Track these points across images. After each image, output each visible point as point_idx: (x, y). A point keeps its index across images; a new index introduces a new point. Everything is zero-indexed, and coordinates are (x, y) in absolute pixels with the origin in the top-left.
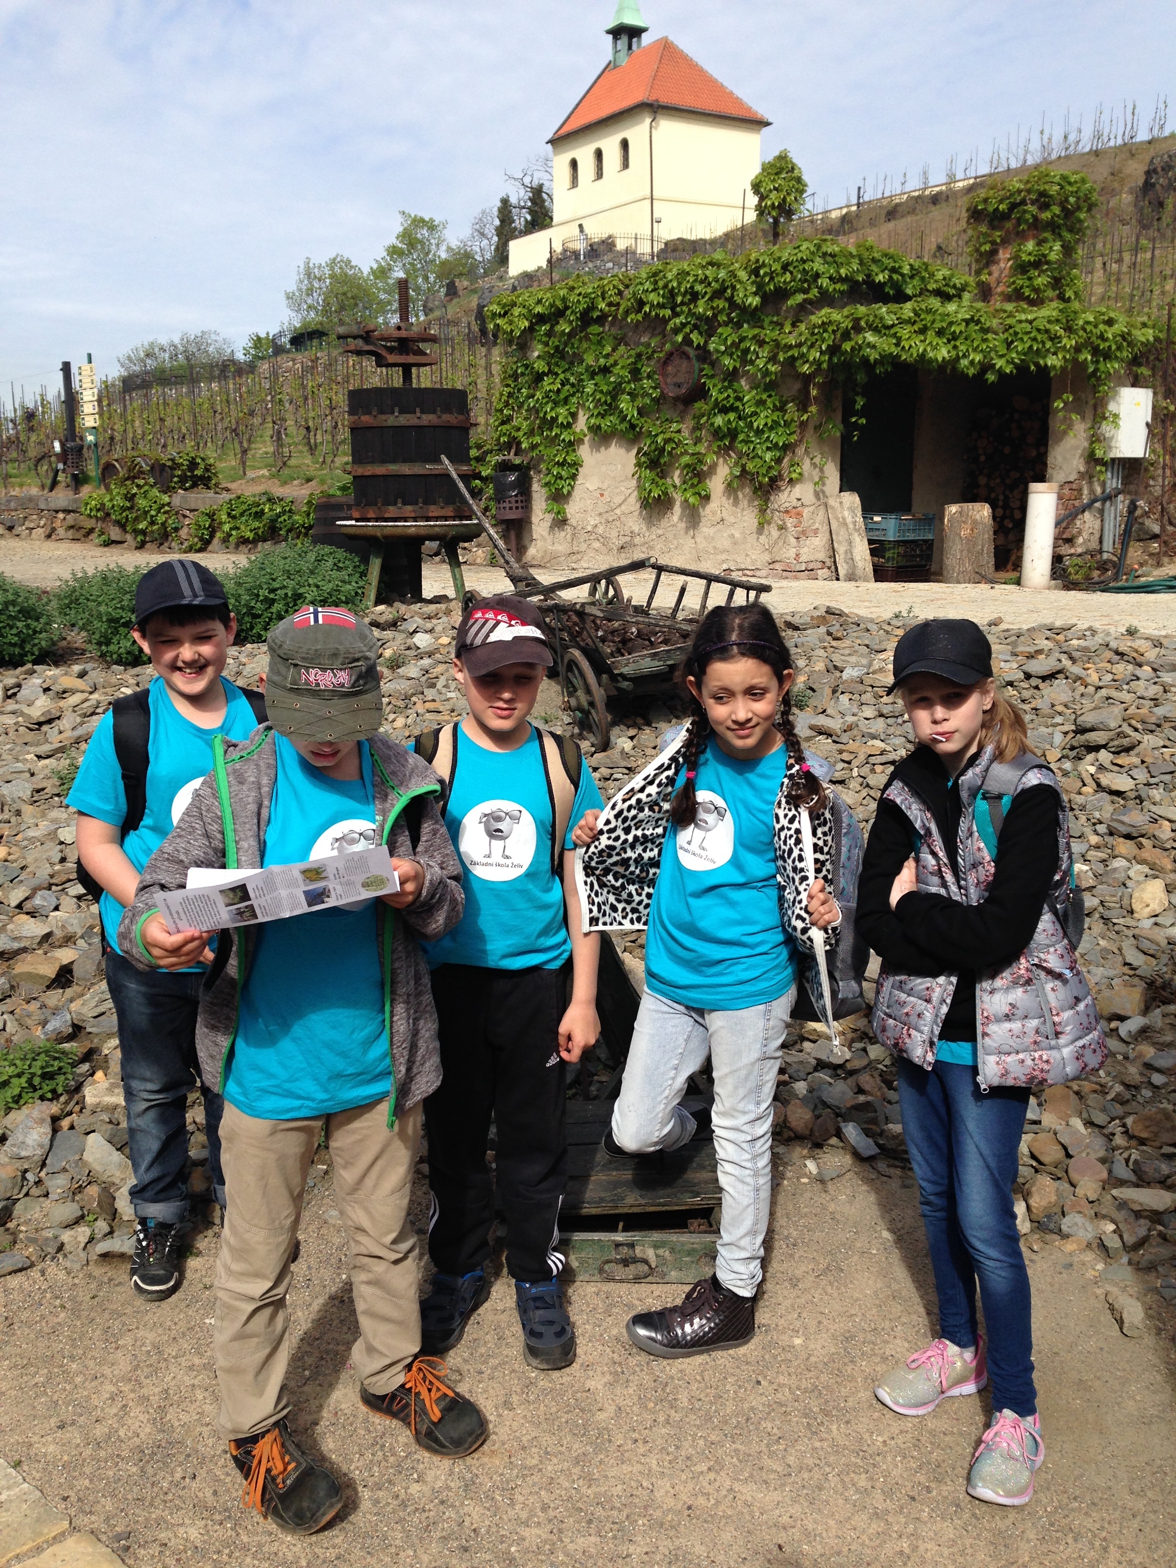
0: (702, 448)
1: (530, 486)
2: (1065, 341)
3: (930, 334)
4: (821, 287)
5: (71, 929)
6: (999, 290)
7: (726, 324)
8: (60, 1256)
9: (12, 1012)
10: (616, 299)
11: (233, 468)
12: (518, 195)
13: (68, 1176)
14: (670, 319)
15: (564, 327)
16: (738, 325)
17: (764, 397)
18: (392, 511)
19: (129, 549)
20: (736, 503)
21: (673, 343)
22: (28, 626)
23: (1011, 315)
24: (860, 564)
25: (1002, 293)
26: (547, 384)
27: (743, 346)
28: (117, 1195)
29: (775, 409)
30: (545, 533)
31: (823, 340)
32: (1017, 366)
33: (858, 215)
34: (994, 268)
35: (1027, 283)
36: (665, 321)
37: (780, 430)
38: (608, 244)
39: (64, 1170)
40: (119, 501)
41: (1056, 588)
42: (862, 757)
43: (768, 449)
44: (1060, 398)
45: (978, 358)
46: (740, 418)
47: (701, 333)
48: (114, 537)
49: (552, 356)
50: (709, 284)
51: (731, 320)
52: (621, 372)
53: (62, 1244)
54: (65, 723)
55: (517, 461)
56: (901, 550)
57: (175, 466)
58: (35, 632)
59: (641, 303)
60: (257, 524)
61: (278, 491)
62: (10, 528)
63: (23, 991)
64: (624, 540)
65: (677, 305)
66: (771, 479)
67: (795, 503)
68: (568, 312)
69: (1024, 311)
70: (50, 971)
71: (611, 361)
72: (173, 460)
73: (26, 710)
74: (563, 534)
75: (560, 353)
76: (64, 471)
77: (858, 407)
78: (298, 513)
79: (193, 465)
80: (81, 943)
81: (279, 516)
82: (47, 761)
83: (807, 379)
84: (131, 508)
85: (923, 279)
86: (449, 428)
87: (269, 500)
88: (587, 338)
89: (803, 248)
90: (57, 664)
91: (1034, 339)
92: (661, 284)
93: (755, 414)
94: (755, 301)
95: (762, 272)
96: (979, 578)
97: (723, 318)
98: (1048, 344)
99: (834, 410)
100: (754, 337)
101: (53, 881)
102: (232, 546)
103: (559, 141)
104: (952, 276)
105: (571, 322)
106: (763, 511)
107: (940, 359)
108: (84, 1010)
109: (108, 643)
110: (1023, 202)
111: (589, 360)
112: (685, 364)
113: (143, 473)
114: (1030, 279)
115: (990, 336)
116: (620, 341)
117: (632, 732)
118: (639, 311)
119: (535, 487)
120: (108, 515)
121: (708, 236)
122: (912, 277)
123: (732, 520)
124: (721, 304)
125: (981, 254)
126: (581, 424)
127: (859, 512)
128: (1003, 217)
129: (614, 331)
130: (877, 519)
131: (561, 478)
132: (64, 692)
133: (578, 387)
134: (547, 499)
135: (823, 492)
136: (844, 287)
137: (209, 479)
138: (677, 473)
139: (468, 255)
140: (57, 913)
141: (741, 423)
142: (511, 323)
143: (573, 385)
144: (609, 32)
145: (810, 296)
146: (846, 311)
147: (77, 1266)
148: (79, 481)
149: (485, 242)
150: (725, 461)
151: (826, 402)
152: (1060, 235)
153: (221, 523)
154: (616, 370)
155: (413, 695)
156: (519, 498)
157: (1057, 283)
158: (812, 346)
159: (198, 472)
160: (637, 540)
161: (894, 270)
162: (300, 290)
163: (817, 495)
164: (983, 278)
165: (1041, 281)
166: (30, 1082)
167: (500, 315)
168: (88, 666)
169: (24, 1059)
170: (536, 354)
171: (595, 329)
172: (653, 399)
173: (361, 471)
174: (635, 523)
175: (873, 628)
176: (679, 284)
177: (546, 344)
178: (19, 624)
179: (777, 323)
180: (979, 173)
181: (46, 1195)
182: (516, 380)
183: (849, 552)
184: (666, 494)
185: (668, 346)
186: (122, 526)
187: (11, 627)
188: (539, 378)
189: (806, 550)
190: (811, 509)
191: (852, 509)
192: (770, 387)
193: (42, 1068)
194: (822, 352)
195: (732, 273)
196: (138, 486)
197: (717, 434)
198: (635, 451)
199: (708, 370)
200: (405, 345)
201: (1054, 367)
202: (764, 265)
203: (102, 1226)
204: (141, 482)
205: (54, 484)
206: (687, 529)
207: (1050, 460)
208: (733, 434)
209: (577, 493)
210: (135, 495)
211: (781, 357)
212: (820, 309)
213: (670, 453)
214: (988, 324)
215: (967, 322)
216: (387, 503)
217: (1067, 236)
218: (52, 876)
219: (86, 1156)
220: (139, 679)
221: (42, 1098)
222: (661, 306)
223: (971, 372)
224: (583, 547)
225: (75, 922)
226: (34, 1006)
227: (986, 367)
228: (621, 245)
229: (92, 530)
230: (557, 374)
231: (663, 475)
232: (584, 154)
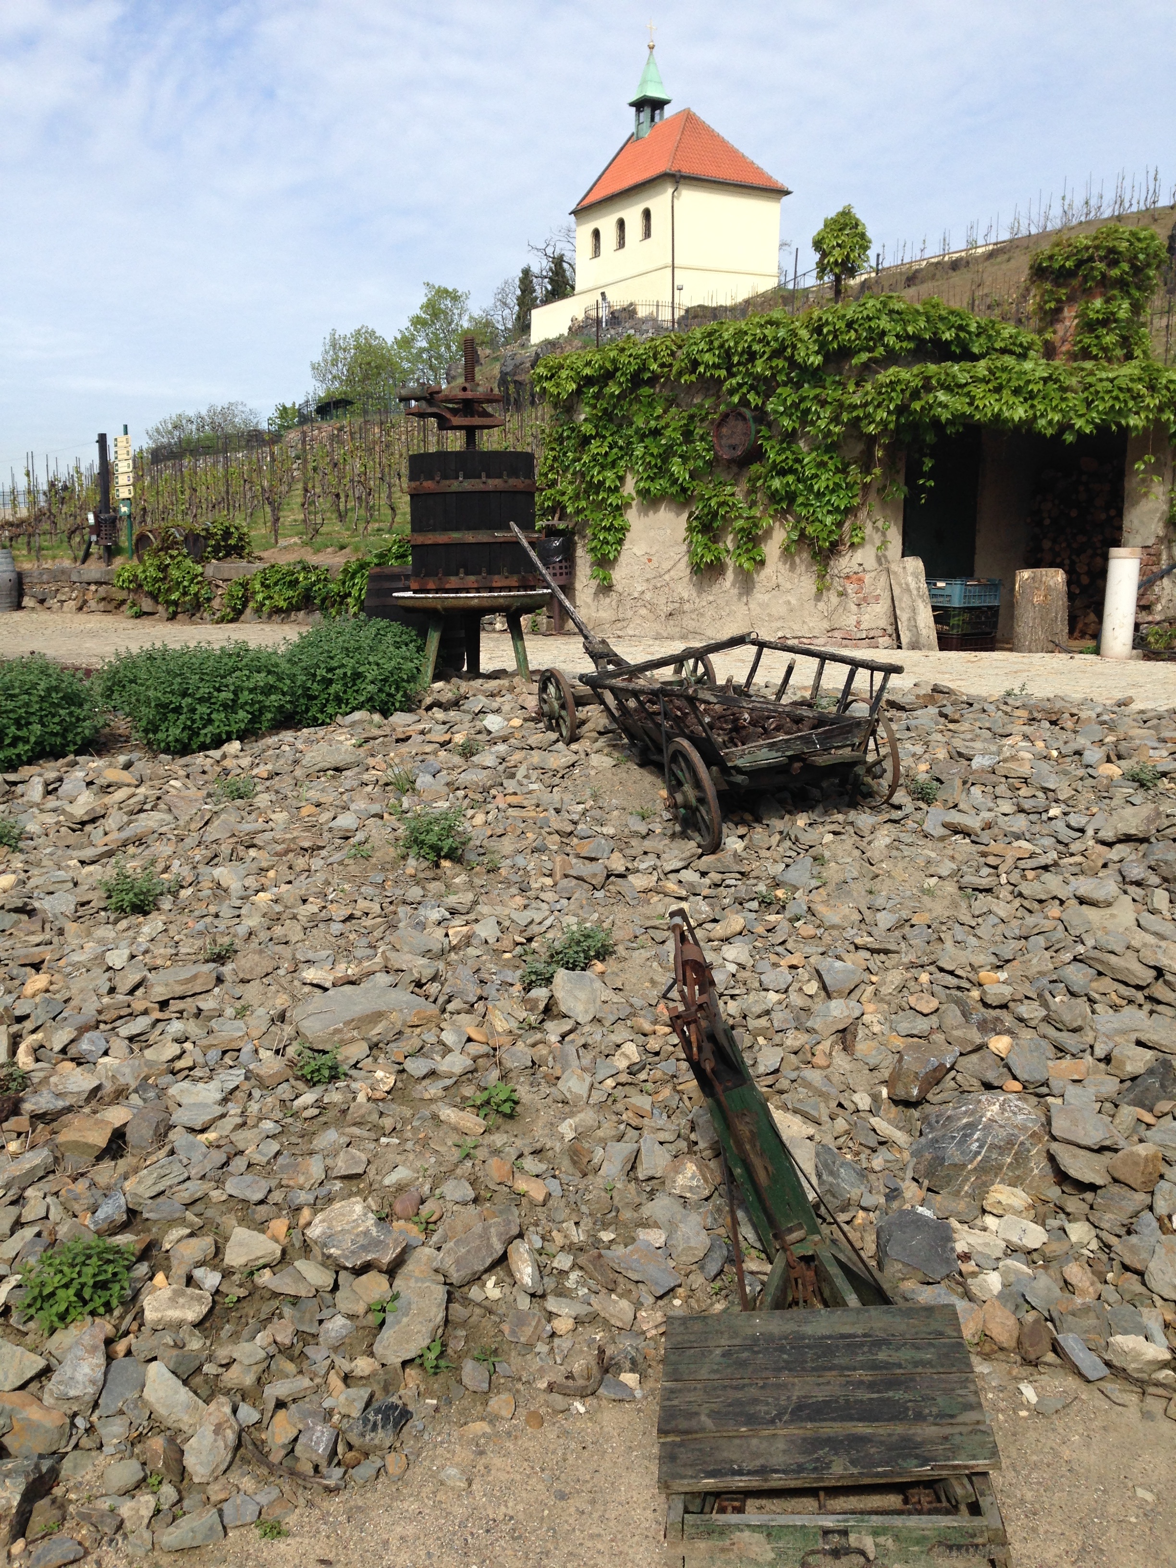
0: (756, 512)
1: (575, 551)
2: (1147, 400)
3: (1006, 393)
4: (887, 346)
5: (122, 1081)
6: (1064, 349)
7: (785, 384)
8: (119, 1537)
9: (56, 1194)
10: (669, 360)
11: (264, 537)
12: (540, 265)
13: (125, 1420)
14: (725, 380)
15: (613, 389)
16: (798, 386)
17: (826, 458)
18: (453, 582)
19: (160, 620)
20: (793, 567)
21: (728, 404)
22: (71, 714)
23: (1091, 373)
24: (924, 632)
25: (1068, 352)
26: (595, 447)
27: (803, 406)
28: (186, 1447)
29: (838, 470)
30: (589, 600)
31: (891, 400)
32: (1097, 426)
33: (877, 281)
34: (1059, 327)
35: (1095, 342)
36: (720, 382)
37: (842, 493)
38: (629, 311)
39: (121, 1412)
40: (152, 572)
41: (1137, 658)
42: (1010, 861)
43: (829, 512)
44: (1140, 458)
45: (1057, 417)
46: (799, 480)
47: (758, 394)
48: (145, 609)
49: (600, 418)
50: (768, 343)
51: (790, 380)
52: (673, 434)
53: (122, 1522)
54: (111, 822)
55: (562, 526)
56: (966, 616)
57: (210, 535)
58: (78, 719)
59: (695, 364)
60: (291, 593)
61: (313, 559)
62: (42, 602)
63: (71, 1164)
64: (670, 607)
65: (733, 365)
66: (831, 543)
67: (856, 568)
68: (618, 374)
69: (1104, 369)
70: (100, 1139)
71: (662, 423)
72: (207, 530)
73: (68, 808)
74: (608, 600)
75: (608, 415)
76: (97, 543)
77: (925, 469)
78: (333, 580)
79: (227, 534)
80: (135, 1099)
81: (313, 584)
82: (91, 868)
83: (872, 440)
84: (165, 578)
85: (990, 337)
86: (515, 493)
87: (304, 568)
88: (637, 399)
89: (868, 305)
90: (99, 754)
91: (1116, 398)
92: (716, 344)
93: (816, 476)
94: (816, 360)
95: (825, 331)
96: (1054, 647)
97: (782, 378)
98: (1131, 404)
99: (898, 472)
100: (816, 397)
101: (102, 1018)
102: (265, 616)
103: (582, 212)
104: (1019, 333)
105: (620, 384)
106: (821, 577)
107: (1016, 419)
108: (141, 1190)
109: (156, 731)
110: (1091, 259)
111: (639, 422)
112: (740, 425)
113: (177, 543)
114: (1097, 337)
115: (1069, 395)
116: (671, 402)
117: (742, 830)
118: (693, 371)
119: (580, 552)
120: (140, 586)
121: (728, 303)
122: (978, 335)
123: (788, 586)
124: (781, 363)
125: (1046, 313)
126: (630, 487)
127: (923, 578)
128: (1071, 274)
129: (666, 393)
130: (940, 584)
131: (607, 543)
132: (109, 786)
133: (627, 450)
134: (592, 565)
135: (885, 557)
136: (911, 345)
137: (243, 548)
138: (730, 537)
139: (488, 324)
140: (106, 1059)
141: (800, 486)
142: (558, 385)
143: (621, 448)
144: (632, 105)
145: (876, 354)
146: (915, 370)
147: (141, 1552)
148: (111, 553)
149: (507, 311)
150: (782, 525)
151: (889, 464)
152: (1128, 292)
153: (254, 593)
154: (668, 432)
155: (491, 787)
156: (564, 564)
157: (1125, 342)
158: (879, 405)
159: (232, 542)
160: (687, 607)
161: (961, 328)
162: (325, 361)
163: (879, 559)
164: (1048, 336)
165: (1109, 339)
166: (79, 1294)
167: (547, 378)
168: (135, 756)
169: (72, 1266)
170: (583, 417)
171: (646, 391)
172: (706, 462)
173: (420, 539)
174: (685, 589)
175: (991, 708)
176: (736, 343)
177: (594, 407)
178: (62, 712)
179: (839, 383)
180: (1000, 239)
181: (100, 1447)
182: (561, 443)
183: (913, 619)
184: (718, 559)
185: (722, 407)
186: (154, 597)
187: (54, 716)
188: (586, 440)
189: (867, 617)
190: (873, 574)
191: (916, 575)
192: (831, 448)
193: (95, 1275)
194: (889, 412)
195: (794, 333)
196: (172, 557)
197: (773, 497)
198: (685, 515)
199: (765, 431)
200: (469, 406)
201: (1136, 427)
202: (827, 323)
203: (168, 1492)
204: (175, 553)
205: (87, 555)
206: (741, 595)
207: (1126, 524)
208: (791, 497)
209: (623, 559)
210: (168, 566)
211: (845, 417)
212: (886, 369)
213: (723, 517)
214: (1068, 383)
215: (1045, 380)
216: (448, 573)
217: (1137, 294)
218: (100, 1012)
219: (146, 1394)
220: (190, 770)
221: (93, 1313)
222: (716, 366)
223: (1049, 432)
224: (629, 614)
225: (127, 1071)
226: (81, 1185)
227: (1065, 427)
228: (642, 312)
229: (123, 602)
230: (604, 437)
231: (715, 540)
232: (607, 224)
